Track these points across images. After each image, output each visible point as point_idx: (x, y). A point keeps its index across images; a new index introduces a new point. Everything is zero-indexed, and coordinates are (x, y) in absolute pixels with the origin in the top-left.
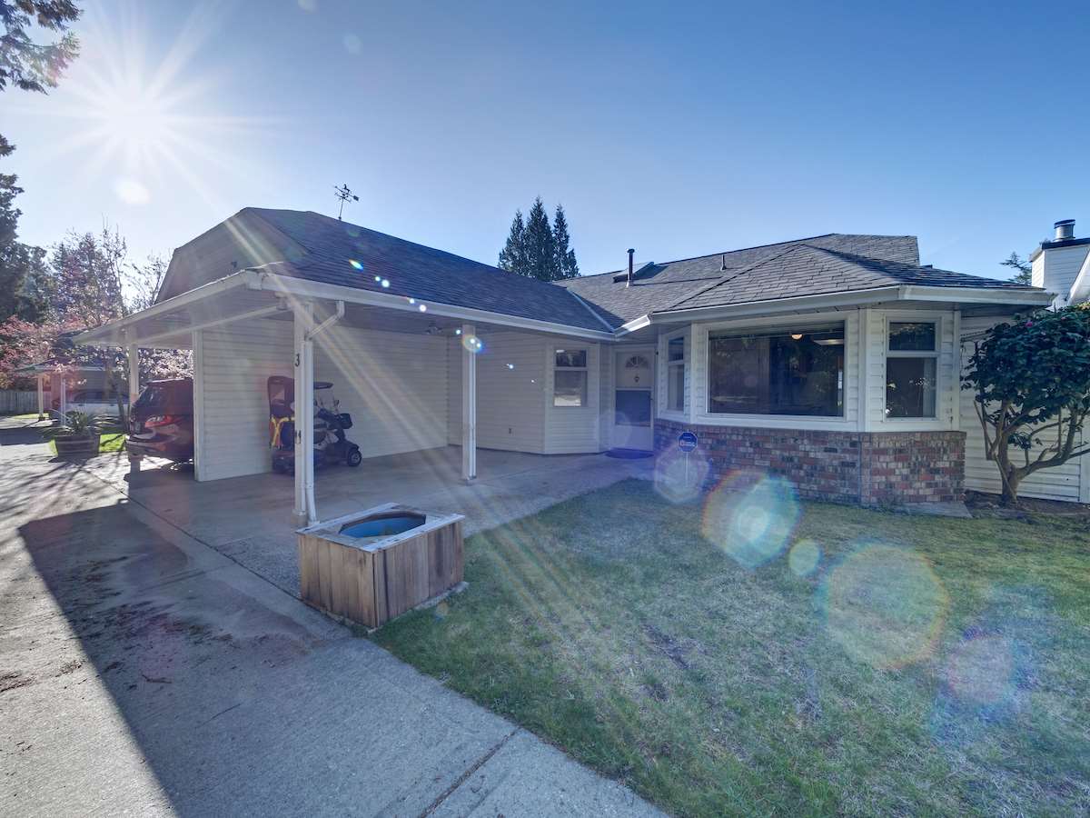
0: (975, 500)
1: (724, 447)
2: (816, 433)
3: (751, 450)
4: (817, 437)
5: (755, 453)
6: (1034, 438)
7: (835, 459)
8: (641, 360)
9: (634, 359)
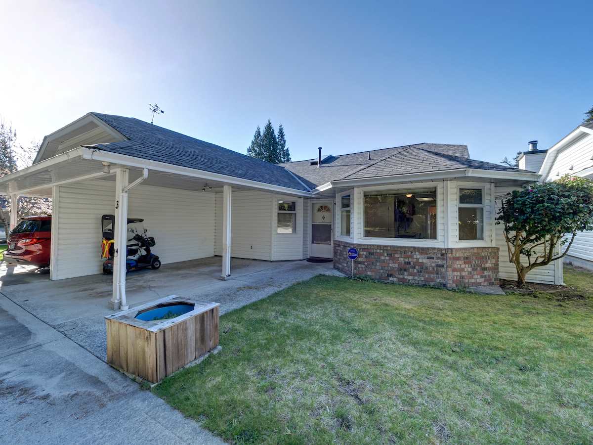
0: (504, 284)
1: (373, 256)
2: (423, 249)
3: (387, 258)
4: (423, 251)
5: (389, 260)
6: (532, 250)
7: (433, 263)
8: (326, 207)
9: (322, 207)
